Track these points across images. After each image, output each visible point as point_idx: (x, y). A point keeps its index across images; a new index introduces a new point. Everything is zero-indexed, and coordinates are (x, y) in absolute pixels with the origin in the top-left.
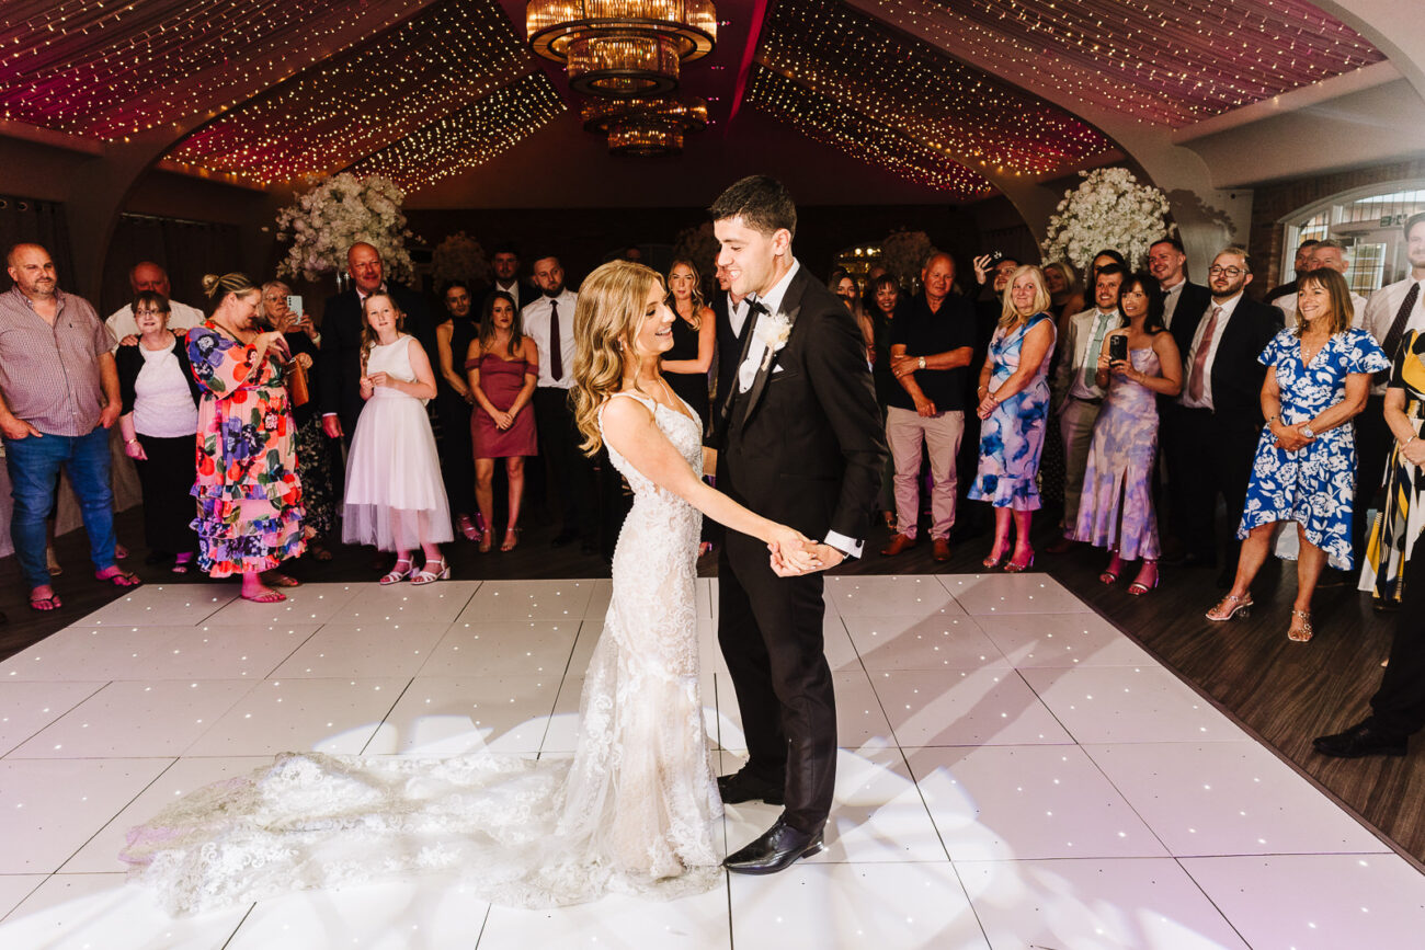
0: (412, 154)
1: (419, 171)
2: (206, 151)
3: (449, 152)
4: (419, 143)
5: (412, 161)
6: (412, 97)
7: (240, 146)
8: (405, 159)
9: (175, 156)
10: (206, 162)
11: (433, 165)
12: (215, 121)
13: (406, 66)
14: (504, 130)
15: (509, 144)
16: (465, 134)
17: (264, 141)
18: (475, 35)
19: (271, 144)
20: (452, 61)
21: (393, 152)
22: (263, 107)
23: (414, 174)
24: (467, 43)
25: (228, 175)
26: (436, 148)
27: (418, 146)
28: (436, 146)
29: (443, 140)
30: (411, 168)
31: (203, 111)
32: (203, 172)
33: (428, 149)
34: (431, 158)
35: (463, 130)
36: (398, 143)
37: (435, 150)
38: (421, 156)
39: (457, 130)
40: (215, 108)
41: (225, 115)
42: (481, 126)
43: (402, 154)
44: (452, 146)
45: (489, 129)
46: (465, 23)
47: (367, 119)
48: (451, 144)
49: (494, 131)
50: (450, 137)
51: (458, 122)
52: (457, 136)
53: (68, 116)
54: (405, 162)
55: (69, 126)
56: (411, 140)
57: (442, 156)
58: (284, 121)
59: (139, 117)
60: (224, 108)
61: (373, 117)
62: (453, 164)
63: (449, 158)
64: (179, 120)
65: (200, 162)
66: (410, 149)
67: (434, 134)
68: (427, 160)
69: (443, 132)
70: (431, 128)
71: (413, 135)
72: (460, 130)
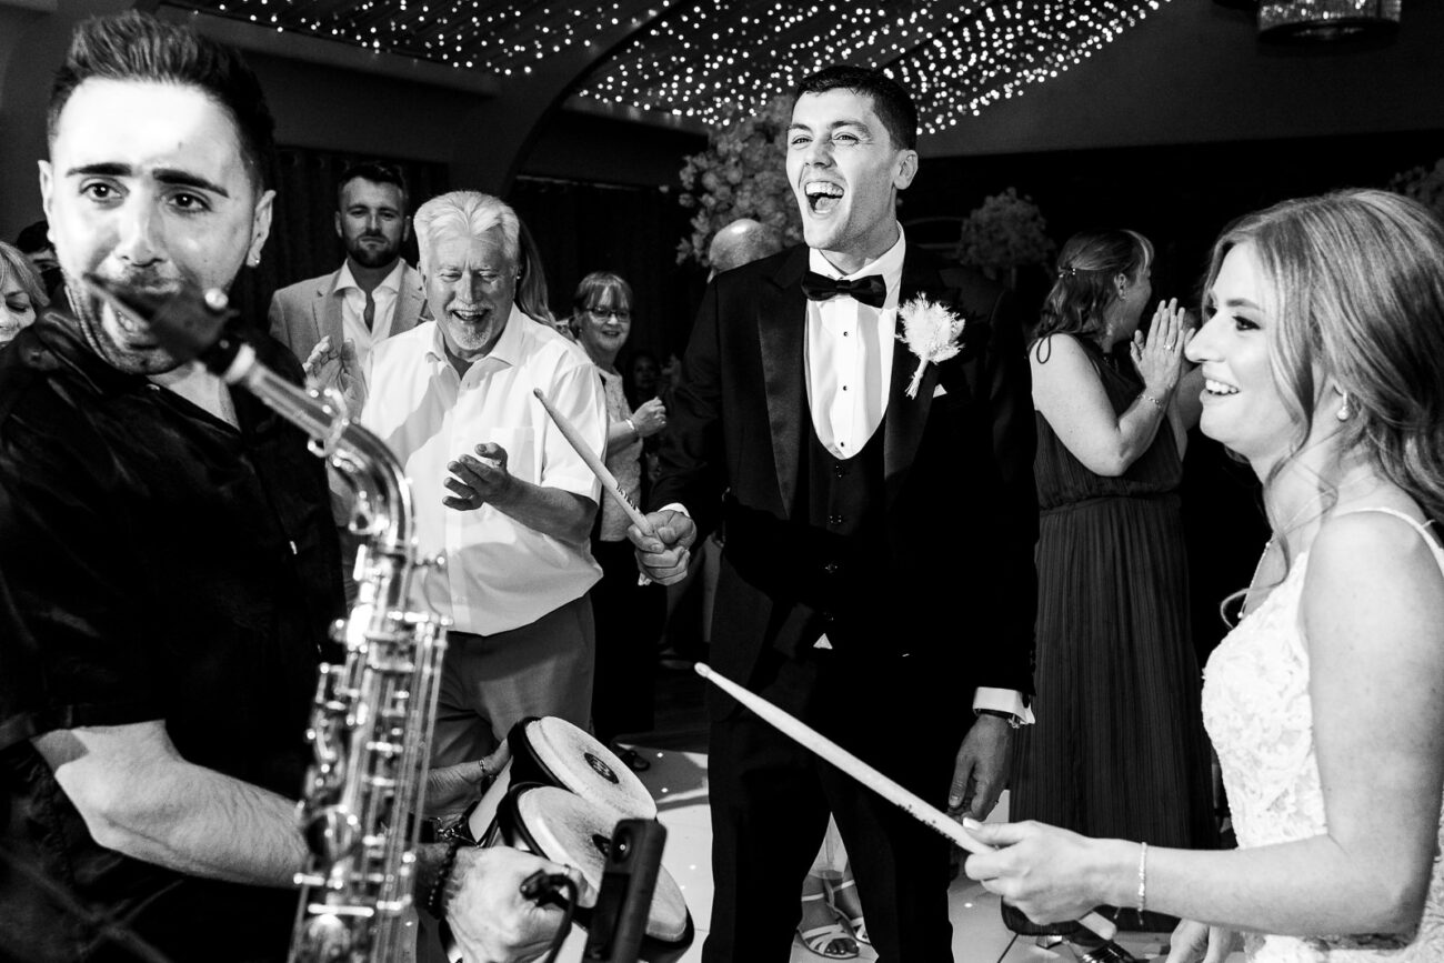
0: (941, 66)
1: (953, 95)
2: (634, 78)
3: (1001, 60)
4: (950, 48)
5: (942, 78)
7: (681, 69)
8: (930, 75)
9: (593, 90)
10: (636, 97)
11: (974, 83)
12: (642, 33)
14: (1094, 18)
15: (1103, 41)
16: (1027, 29)
17: (713, 60)
19: (723, 65)
21: (910, 65)
23: (945, 100)
25: (667, 115)
26: (979, 55)
27: (949, 53)
28: (979, 51)
29: (990, 40)
30: (940, 90)
31: (625, 21)
32: (633, 112)
33: (965, 60)
34: (974, 72)
35: (1024, 22)
36: (915, 52)
37: (978, 58)
38: (955, 69)
39: (1013, 23)
40: (641, 14)
41: (655, 23)
42: (1054, 13)
43: (924, 66)
44: (1007, 50)
45: (1068, 18)
47: (864, 15)
48: (1003, 46)
49: (1077, 19)
50: (1002, 36)
51: (1013, 10)
52: (1015, 32)
53: (451, 43)
54: (929, 81)
55: (454, 56)
56: (937, 43)
57: (991, 68)
58: (739, 27)
59: (541, 36)
60: (652, 13)
61: (874, 12)
62: (1011, 77)
63: (1002, 71)
64: (593, 36)
65: (629, 98)
66: (937, 60)
67: (974, 32)
68: (966, 75)
69: (990, 28)
70: (968, 21)
71: (941, 36)
72: (1017, 23)
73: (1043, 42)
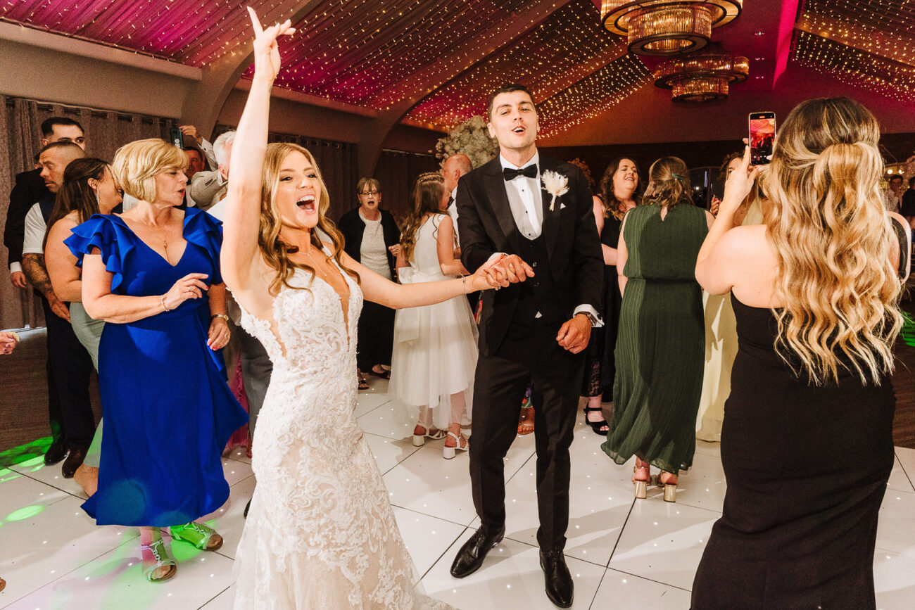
0: (551, 111)
1: (557, 123)
2: (430, 112)
3: (575, 109)
4: (554, 103)
5: (552, 116)
6: (547, 74)
7: (448, 110)
8: (547, 114)
9: (414, 116)
10: (431, 120)
11: (565, 118)
12: (432, 94)
13: (542, 53)
14: (611, 93)
15: (615, 103)
16: (585, 97)
17: (460, 106)
18: (586, 30)
19: (465, 108)
20: (571, 49)
22: (458, 85)
23: (554, 124)
24: (581, 36)
25: (444, 128)
27: (554, 106)
28: (566, 105)
29: (570, 102)
30: (551, 120)
31: (425, 90)
32: (430, 126)
33: (561, 109)
34: (564, 114)
35: (584, 94)
36: (541, 105)
37: (566, 108)
38: (557, 112)
39: (580, 95)
40: (431, 87)
41: (436, 91)
42: (595, 92)
43: (545, 112)
44: (577, 105)
45: (601, 93)
46: (577, 22)
48: (576, 104)
49: (605, 94)
50: (575, 99)
51: (579, 90)
52: (580, 98)
54: (547, 117)
56: (550, 102)
57: (571, 112)
58: (470, 93)
59: (391, 95)
60: (435, 87)
62: (579, 117)
63: (575, 113)
64: (413, 95)
65: (428, 121)
66: (550, 109)
67: (564, 98)
68: (562, 115)
69: (570, 96)
70: (561, 93)
71: (551, 99)
72: (582, 95)
73: (592, 103)
